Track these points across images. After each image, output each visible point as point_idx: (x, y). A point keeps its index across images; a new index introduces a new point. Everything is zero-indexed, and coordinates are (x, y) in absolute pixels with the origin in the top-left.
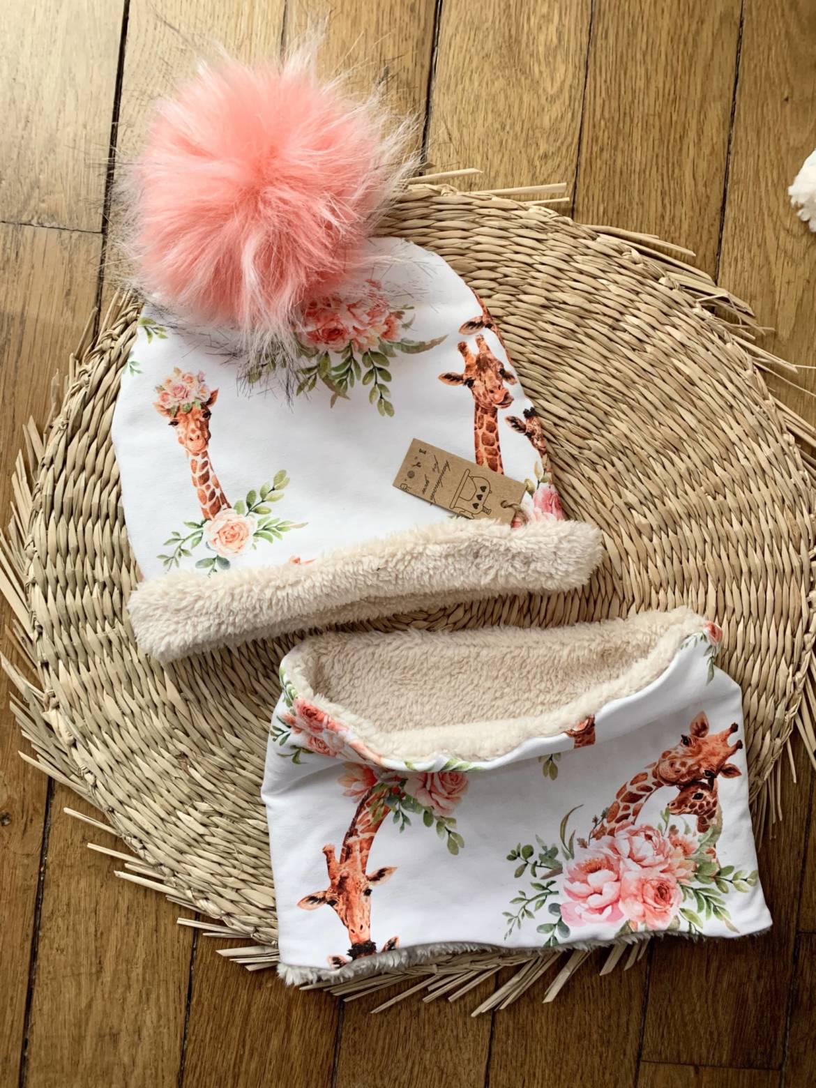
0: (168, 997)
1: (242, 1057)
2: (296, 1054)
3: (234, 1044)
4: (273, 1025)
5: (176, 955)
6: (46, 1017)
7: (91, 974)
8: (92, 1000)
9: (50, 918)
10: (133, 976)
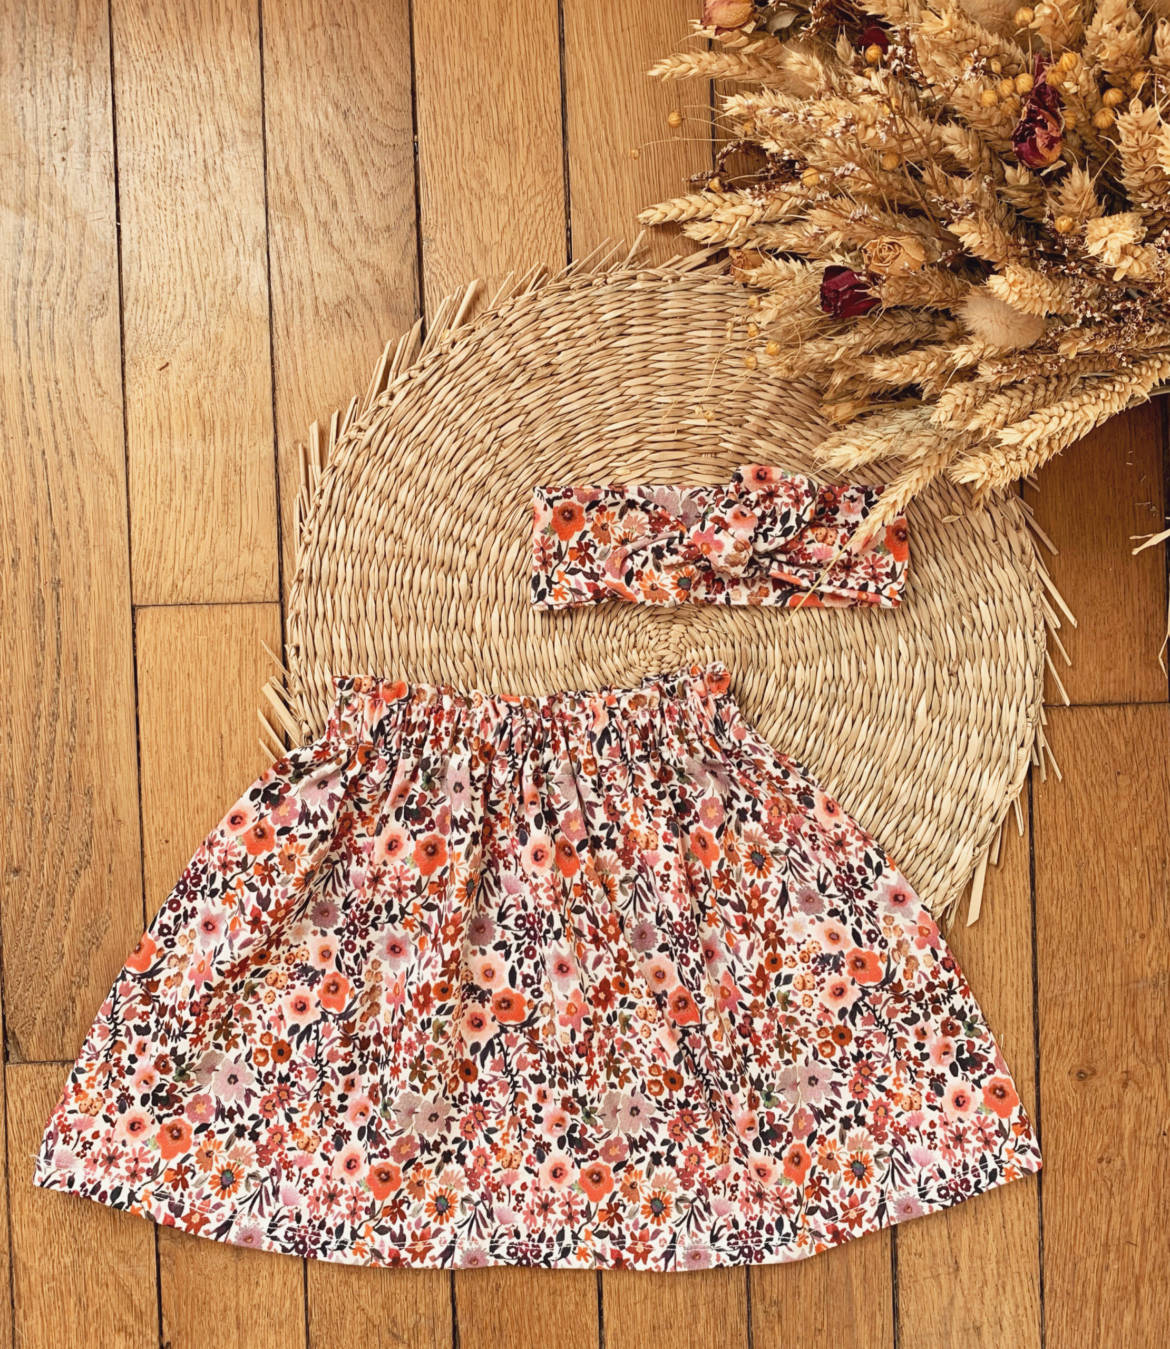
0: (1022, 1288)
1: (1099, 1335)
2: (1148, 1329)
3: (1090, 1325)
4: (1124, 1302)
5: (1024, 1248)
6: (913, 1318)
7: (949, 1274)
8: (953, 1298)
10: (988, 1271)
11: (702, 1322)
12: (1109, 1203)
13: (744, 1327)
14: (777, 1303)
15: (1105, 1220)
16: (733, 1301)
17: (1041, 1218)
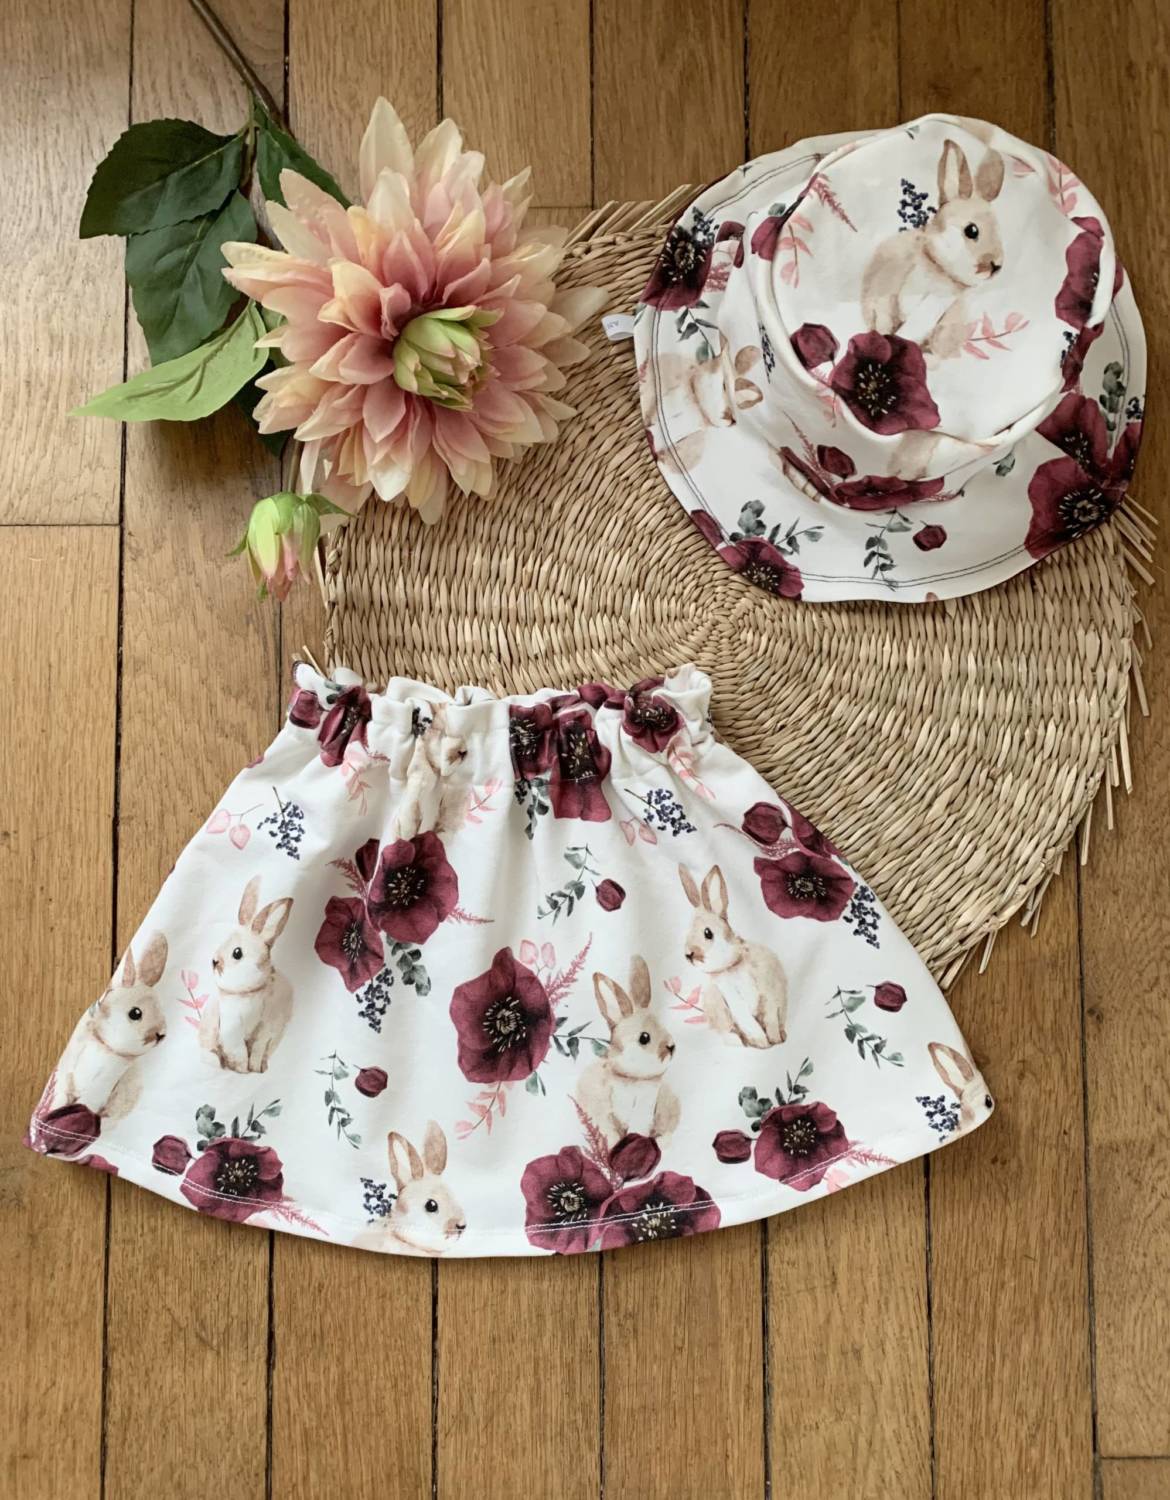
11: (548, 1334)
12: (1003, 1210)
13: (594, 1342)
14: (631, 1315)
15: (999, 1231)
16: (584, 1312)
17: (928, 1225)
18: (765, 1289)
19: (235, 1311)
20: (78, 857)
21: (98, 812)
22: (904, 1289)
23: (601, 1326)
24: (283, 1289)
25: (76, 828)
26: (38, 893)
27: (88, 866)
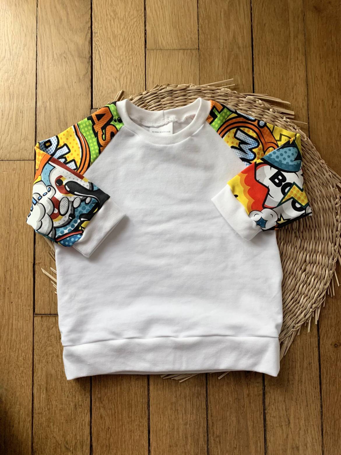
0: (314, 431)
5: (315, 415)
6: (272, 443)
7: (286, 425)
8: (288, 435)
9: (269, 405)
10: (301, 424)
11: (189, 444)
14: (219, 436)
16: (201, 435)
17: (321, 402)
18: (265, 426)
19: (78, 438)
20: (21, 277)
21: (28, 261)
22: (313, 425)
23: (208, 440)
24: (95, 429)
25: (20, 267)
26: (7, 290)
27: (25, 280)
